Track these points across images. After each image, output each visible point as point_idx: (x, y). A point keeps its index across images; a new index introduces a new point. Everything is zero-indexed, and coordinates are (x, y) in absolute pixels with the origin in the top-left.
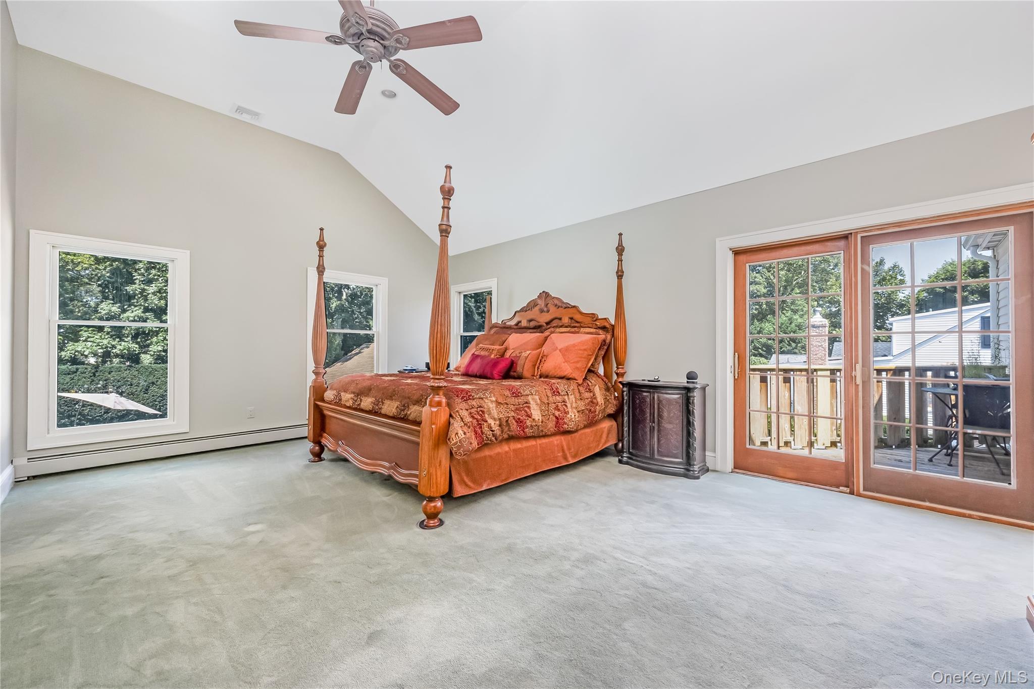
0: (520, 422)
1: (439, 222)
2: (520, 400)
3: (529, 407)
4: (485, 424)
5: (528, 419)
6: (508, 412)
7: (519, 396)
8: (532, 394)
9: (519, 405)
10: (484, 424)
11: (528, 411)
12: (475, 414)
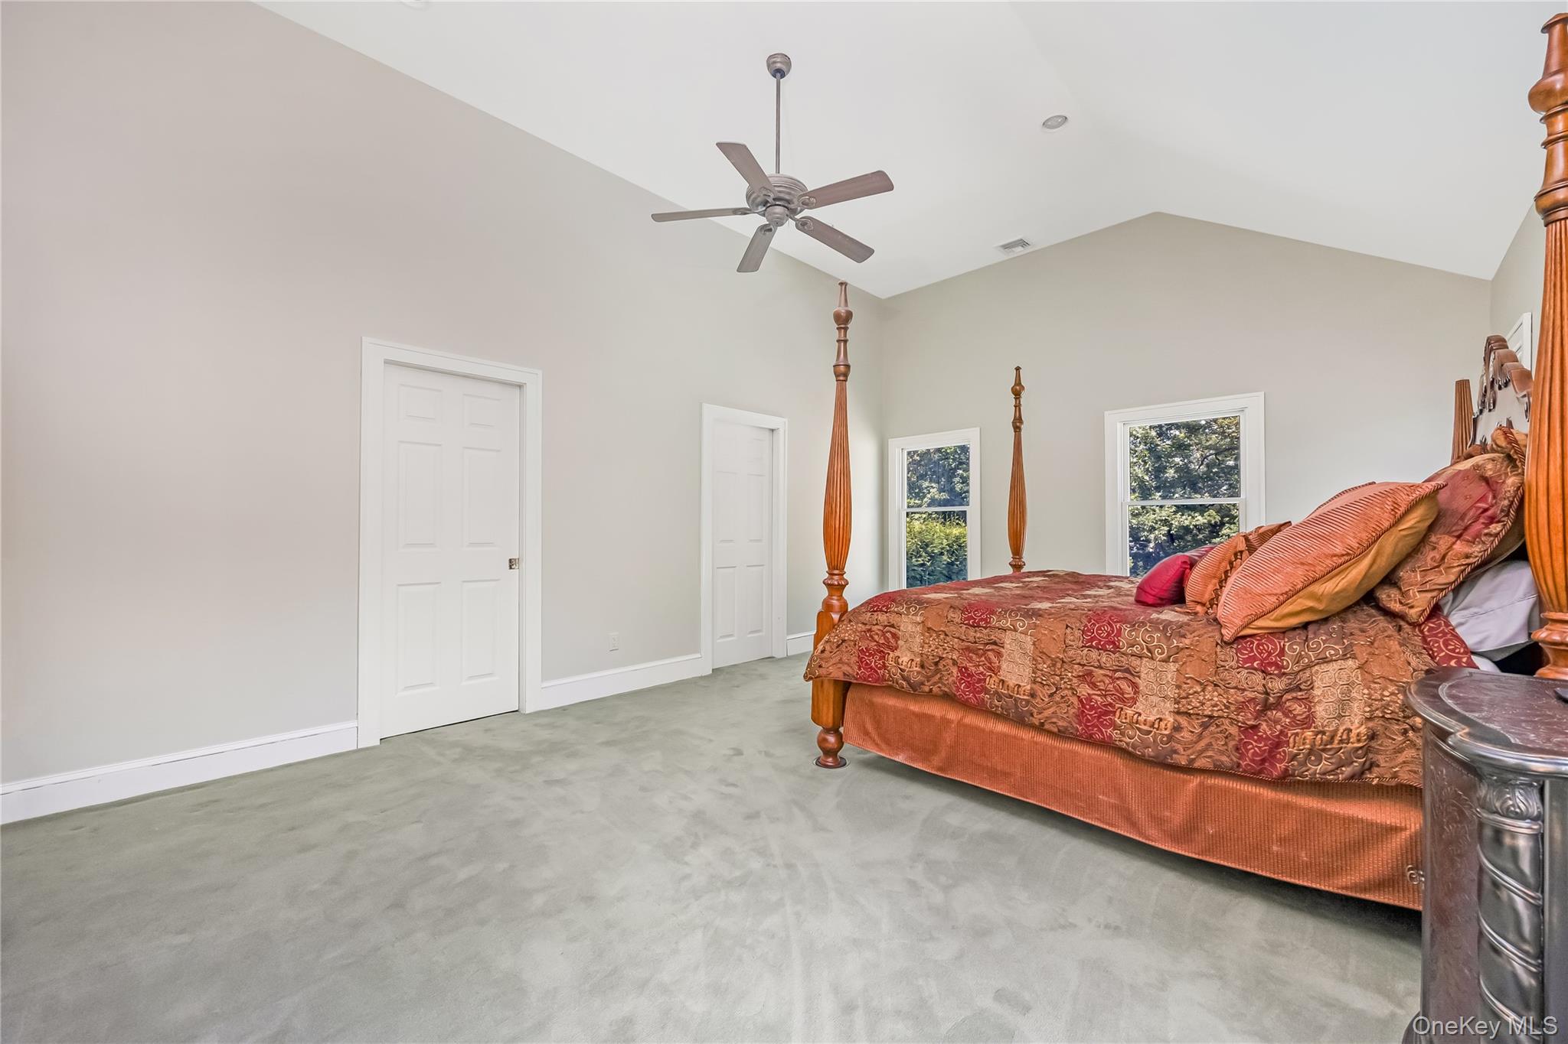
0: (969, 674)
1: (834, 363)
2: (978, 635)
3: (999, 655)
4: (891, 655)
5: (991, 676)
6: (944, 649)
7: (979, 626)
8: (1015, 630)
9: (975, 642)
10: (889, 654)
11: (995, 660)
12: (877, 634)
